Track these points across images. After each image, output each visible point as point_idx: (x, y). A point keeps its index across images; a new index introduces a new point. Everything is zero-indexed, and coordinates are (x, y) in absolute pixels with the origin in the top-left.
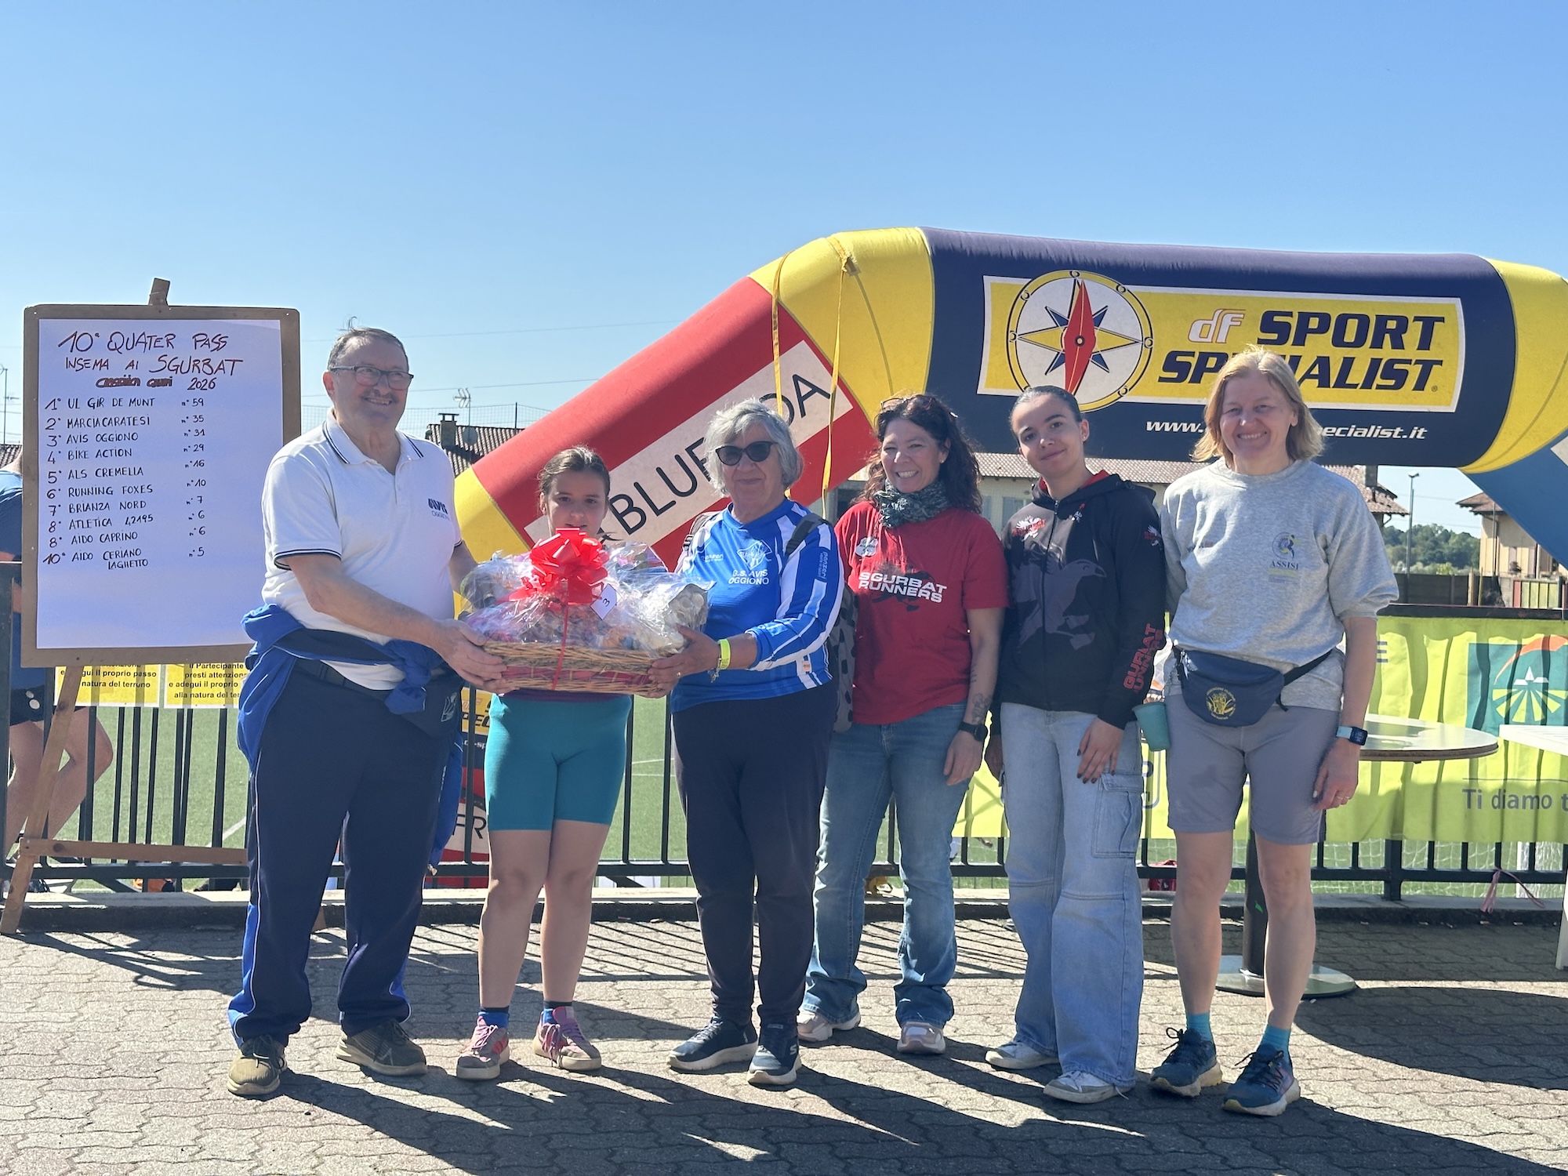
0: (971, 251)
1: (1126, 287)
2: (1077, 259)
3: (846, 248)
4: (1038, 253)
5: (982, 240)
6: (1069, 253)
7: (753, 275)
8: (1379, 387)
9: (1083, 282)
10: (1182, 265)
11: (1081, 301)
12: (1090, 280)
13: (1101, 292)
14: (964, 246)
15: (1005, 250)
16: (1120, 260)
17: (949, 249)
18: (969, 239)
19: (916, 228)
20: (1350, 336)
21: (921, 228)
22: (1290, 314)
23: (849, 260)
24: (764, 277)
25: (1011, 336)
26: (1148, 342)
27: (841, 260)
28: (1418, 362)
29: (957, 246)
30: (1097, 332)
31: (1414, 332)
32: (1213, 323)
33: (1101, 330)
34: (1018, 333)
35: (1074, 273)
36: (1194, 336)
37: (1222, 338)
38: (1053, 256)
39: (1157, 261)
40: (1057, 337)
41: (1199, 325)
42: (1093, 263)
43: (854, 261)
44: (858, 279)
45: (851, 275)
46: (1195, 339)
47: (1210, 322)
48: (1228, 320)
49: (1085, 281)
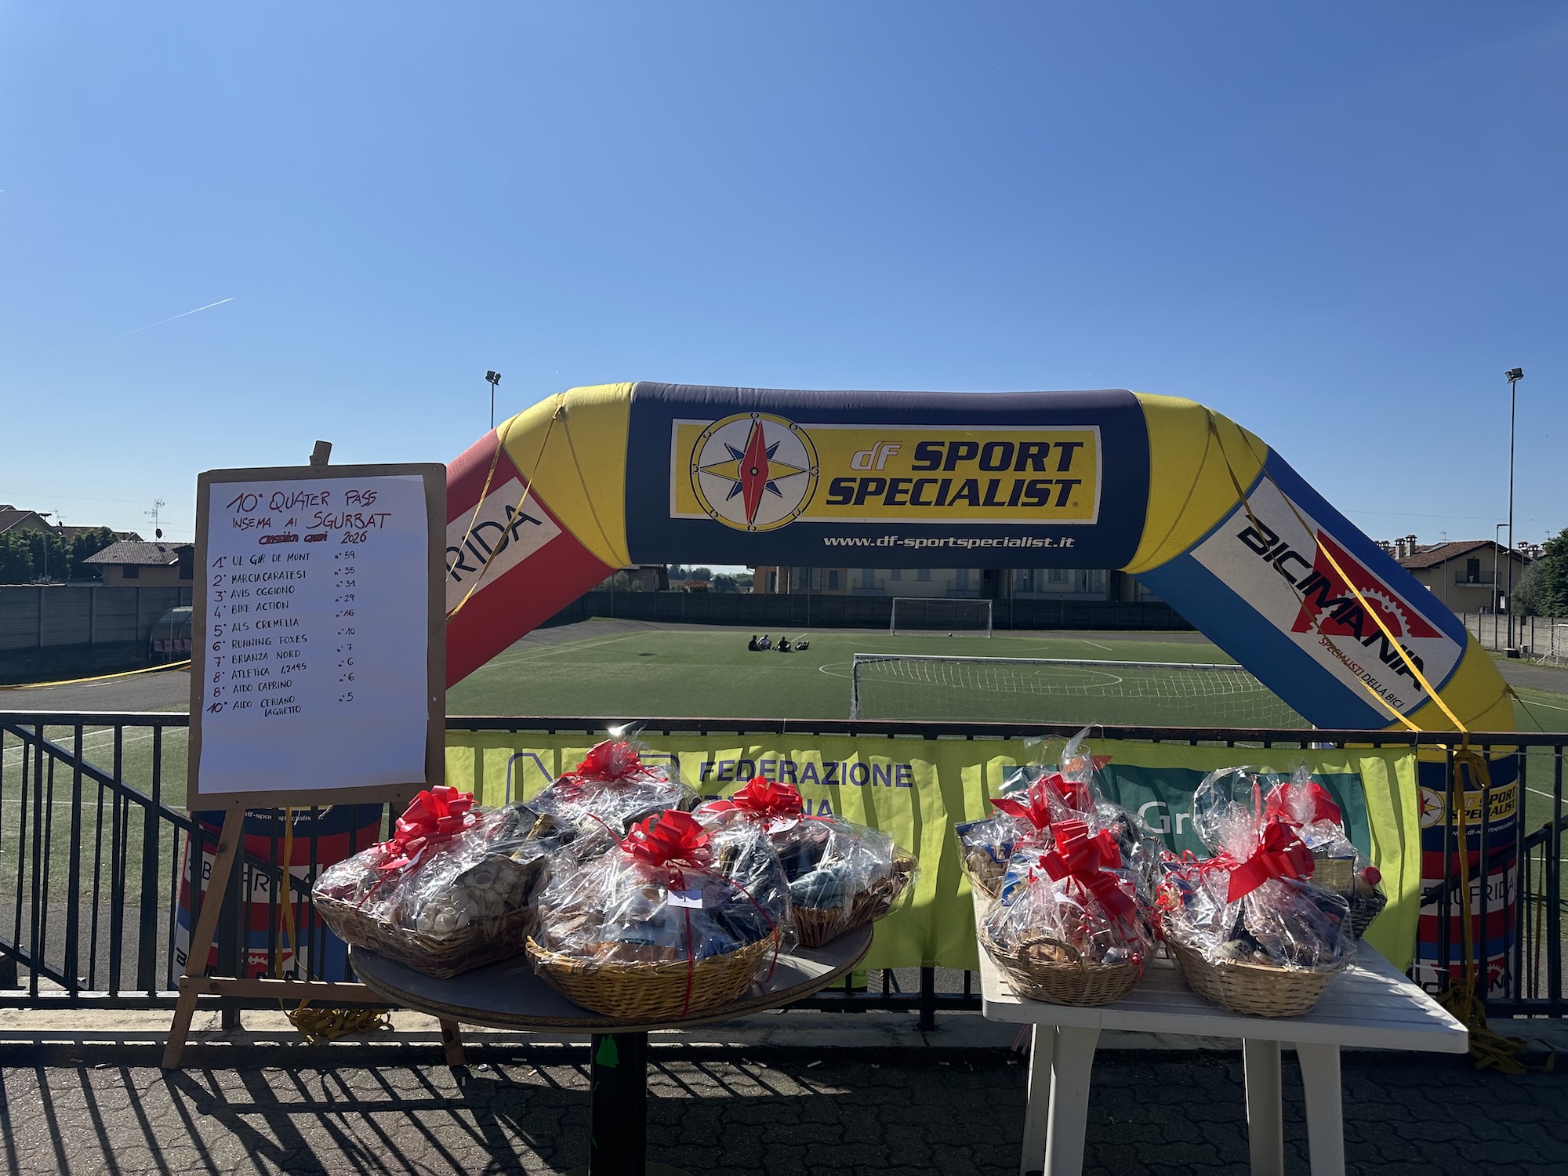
0: (668, 399)
1: (798, 425)
3: (566, 400)
5: (685, 390)
8: (1024, 504)
9: (761, 421)
11: (758, 436)
12: (766, 420)
13: (775, 430)
16: (794, 403)
20: (995, 461)
22: (942, 444)
23: (562, 409)
24: (501, 429)
25: (693, 469)
26: (814, 471)
27: (555, 411)
28: (1058, 482)
30: (769, 463)
31: (1054, 457)
32: (873, 453)
33: (774, 462)
34: (700, 466)
35: (755, 415)
36: (855, 465)
37: (880, 466)
40: (735, 469)
41: (860, 455)
42: (770, 405)
43: (567, 410)
44: (566, 425)
45: (560, 421)
46: (857, 467)
47: (870, 453)
48: (885, 450)
49: (763, 421)
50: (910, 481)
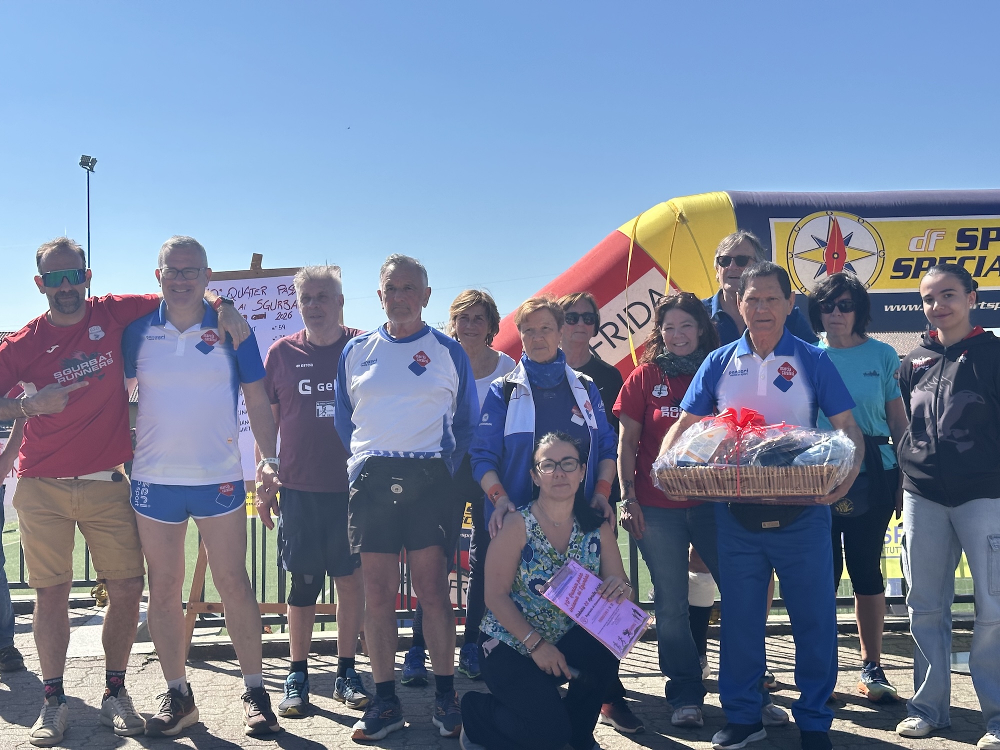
0: (760, 204)
1: (865, 219)
2: (830, 203)
3: (678, 207)
4: (804, 201)
5: (767, 196)
6: (825, 200)
7: (619, 229)
9: (835, 218)
10: (901, 203)
11: (835, 230)
12: (838, 216)
13: (848, 224)
14: (755, 201)
15: (782, 201)
16: (859, 203)
17: (746, 204)
18: (758, 196)
19: (723, 192)
21: (726, 191)
22: (977, 230)
23: (681, 215)
24: (627, 229)
26: (882, 254)
27: (676, 216)
29: (751, 200)
30: (847, 249)
32: (925, 238)
33: (850, 248)
34: (794, 253)
35: (829, 212)
36: (912, 248)
37: (931, 248)
38: (814, 203)
39: (884, 202)
40: (820, 254)
41: (915, 240)
42: (841, 205)
43: (684, 215)
44: (687, 226)
45: (682, 224)
46: (913, 250)
47: (922, 238)
48: (934, 236)
49: (837, 217)
50: (955, 258)
